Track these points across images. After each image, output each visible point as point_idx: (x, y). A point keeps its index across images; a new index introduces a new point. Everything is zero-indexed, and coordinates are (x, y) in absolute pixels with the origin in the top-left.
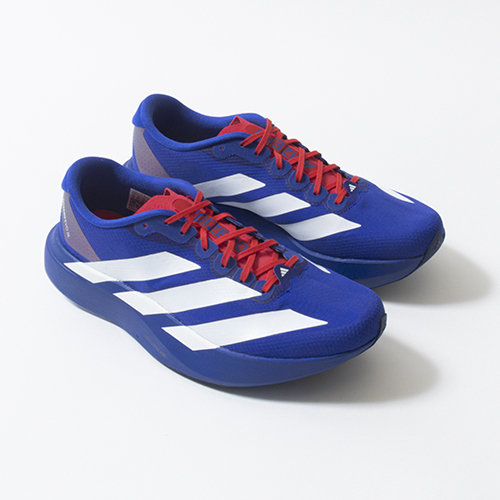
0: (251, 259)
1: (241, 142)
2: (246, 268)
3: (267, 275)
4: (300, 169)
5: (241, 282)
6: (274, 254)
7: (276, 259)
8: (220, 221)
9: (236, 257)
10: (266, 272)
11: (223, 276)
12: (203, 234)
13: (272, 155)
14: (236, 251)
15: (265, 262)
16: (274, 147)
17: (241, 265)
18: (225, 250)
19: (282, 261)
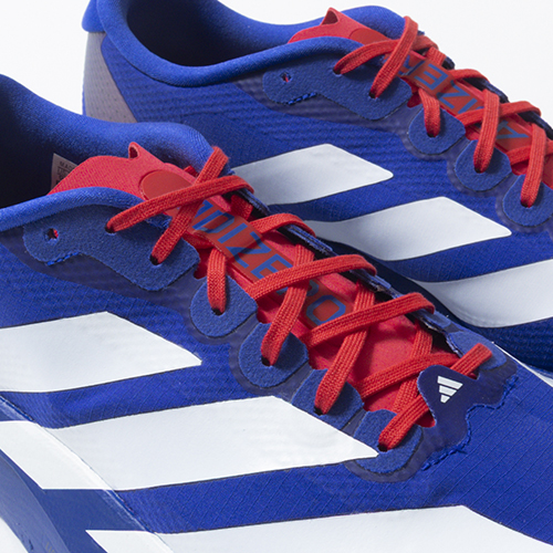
0: (351, 347)
1: (335, 64)
2: (336, 370)
3: (398, 396)
4: (487, 137)
5: (317, 412)
6: (419, 335)
7: (427, 350)
8: (268, 235)
9: (307, 337)
10: (395, 386)
11: (265, 392)
12: (216, 266)
13: (415, 100)
14: (306, 320)
15: (391, 357)
16: (419, 82)
17: (320, 360)
18: (273, 317)
19: (442, 358)
